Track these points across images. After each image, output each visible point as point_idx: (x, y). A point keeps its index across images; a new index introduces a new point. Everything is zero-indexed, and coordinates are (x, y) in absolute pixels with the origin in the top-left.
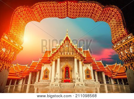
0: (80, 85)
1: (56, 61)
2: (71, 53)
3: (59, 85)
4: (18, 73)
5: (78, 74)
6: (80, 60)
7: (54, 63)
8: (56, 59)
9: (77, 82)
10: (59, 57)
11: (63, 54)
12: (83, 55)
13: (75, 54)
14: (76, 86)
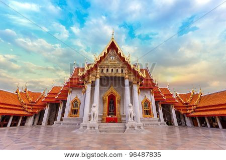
0: (136, 128)
1: (93, 85)
2: (120, 71)
3: (97, 128)
4: (25, 104)
6: (135, 82)
9: (130, 122)
10: (98, 76)
11: (105, 71)
12: (140, 74)
13: (127, 72)
14: (128, 128)
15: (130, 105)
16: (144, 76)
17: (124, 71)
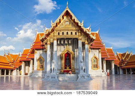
0: (86, 77)
1: (52, 45)
2: (74, 33)
3: (56, 78)
5: (83, 62)
6: (86, 42)
7: (48, 47)
8: (52, 42)
9: (82, 73)
12: (91, 36)
13: (80, 34)
14: (79, 78)
15: (82, 60)
16: (94, 38)
17: (77, 34)
